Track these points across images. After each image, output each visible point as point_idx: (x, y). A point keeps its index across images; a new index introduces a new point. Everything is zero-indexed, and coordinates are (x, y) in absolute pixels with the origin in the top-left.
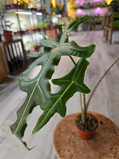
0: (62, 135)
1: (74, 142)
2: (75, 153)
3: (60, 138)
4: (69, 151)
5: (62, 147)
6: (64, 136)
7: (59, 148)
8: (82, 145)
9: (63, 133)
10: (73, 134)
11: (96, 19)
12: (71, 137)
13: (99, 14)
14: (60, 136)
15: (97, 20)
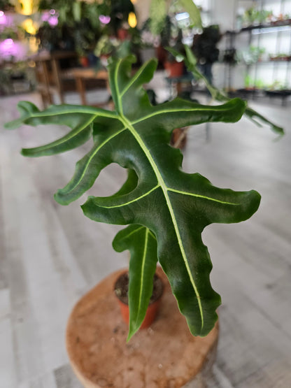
0: (93, 348)
1: (129, 347)
2: (145, 365)
3: (93, 359)
4: (131, 369)
5: (111, 374)
6: (100, 348)
7: (106, 380)
8: (148, 340)
9: (94, 343)
10: (116, 331)
11: (9, 68)
12: (117, 340)
13: (13, 57)
14: (91, 355)
15: (11, 71)
